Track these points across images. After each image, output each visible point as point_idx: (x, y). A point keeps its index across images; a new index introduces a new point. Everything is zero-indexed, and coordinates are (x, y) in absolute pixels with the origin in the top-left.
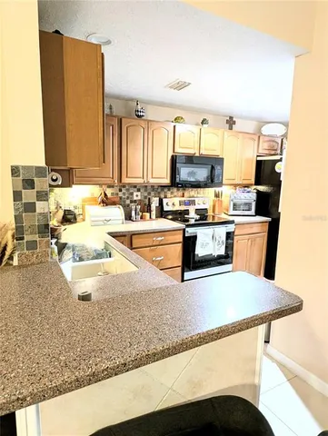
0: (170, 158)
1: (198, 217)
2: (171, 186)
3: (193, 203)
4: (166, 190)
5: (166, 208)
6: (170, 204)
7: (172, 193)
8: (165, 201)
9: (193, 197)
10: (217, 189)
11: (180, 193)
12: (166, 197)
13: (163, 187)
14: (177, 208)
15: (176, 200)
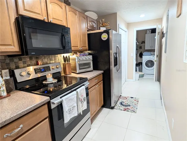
0: (13, 20)
1: (56, 81)
2: (23, 54)
3: (47, 69)
4: (16, 60)
5: (19, 80)
6: (24, 74)
7: (24, 63)
8: (17, 72)
9: (47, 64)
10: (65, 55)
11: (34, 62)
12: (17, 67)
13: (11, 56)
14: (33, 76)
15: (31, 69)
